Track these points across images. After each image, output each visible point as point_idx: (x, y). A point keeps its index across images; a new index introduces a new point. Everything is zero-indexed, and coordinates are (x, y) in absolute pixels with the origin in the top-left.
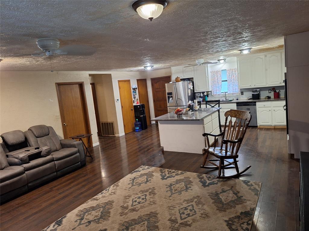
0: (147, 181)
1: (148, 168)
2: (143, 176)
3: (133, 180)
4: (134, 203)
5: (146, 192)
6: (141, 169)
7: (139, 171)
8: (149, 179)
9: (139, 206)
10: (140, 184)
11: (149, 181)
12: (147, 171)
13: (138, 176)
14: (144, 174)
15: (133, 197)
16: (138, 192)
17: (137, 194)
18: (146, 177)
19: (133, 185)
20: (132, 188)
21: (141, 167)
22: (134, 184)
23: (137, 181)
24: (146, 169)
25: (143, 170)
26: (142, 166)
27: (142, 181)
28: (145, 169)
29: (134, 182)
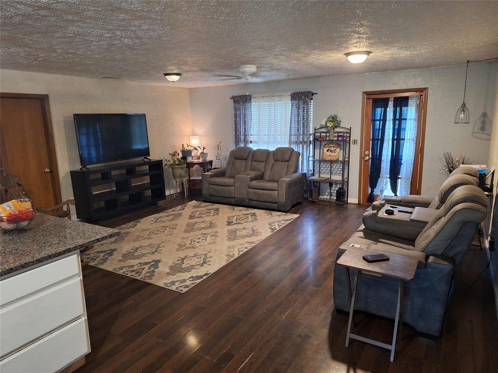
0: (183, 259)
1: (173, 283)
2: (188, 267)
3: (204, 262)
4: (204, 238)
5: (189, 247)
6: (188, 283)
7: (192, 277)
8: (179, 262)
9: (199, 237)
10: (195, 256)
11: (180, 259)
12: (178, 276)
13: (195, 269)
14: (185, 270)
15: (206, 243)
16: (199, 247)
17: (200, 245)
18: (183, 266)
19: (206, 255)
20: (206, 252)
21: (187, 286)
22: (203, 256)
23: (199, 260)
24: (177, 281)
25: (185, 281)
26: (185, 290)
27: (191, 259)
28: (179, 281)
29: (203, 259)
